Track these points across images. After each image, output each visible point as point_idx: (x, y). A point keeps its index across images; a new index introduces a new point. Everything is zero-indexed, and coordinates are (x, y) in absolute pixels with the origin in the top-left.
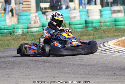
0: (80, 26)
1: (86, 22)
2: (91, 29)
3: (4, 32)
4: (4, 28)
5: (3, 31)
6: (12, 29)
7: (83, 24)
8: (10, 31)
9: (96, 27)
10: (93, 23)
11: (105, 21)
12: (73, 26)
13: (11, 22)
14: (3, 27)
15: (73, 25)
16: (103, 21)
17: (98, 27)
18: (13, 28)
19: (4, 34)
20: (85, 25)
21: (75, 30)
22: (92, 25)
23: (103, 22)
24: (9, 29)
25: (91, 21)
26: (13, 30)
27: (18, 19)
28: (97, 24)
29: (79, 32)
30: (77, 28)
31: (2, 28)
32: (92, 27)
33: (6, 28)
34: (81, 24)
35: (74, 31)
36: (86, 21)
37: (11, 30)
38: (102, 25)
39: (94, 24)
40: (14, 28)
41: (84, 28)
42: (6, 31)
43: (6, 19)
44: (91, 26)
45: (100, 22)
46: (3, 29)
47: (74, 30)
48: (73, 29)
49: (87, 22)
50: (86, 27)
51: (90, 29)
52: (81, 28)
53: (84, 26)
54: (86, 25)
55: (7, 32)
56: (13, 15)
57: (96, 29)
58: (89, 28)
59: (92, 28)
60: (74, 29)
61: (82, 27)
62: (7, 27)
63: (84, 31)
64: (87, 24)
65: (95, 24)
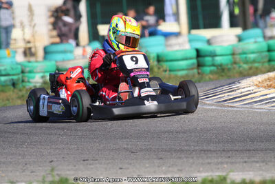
0: (184, 64)
1: (199, 54)
2: (211, 71)
6: (18, 74)
7: (191, 58)
8: (13, 79)
9: (221, 65)
10: (216, 56)
11: (245, 51)
15: (167, 61)
16: (240, 51)
17: (227, 65)
18: (19, 70)
20: (195, 61)
21: (172, 73)
22: (213, 60)
23: (240, 54)
24: (11, 73)
25: (211, 52)
26: (20, 76)
28: (224, 58)
30: (176, 68)
32: (213, 65)
33: (3, 73)
34: (186, 59)
36: (198, 51)
37: (15, 77)
38: (238, 60)
39: (217, 58)
40: (23, 72)
41: (192, 69)
42: (3, 79)
44: (210, 63)
45: (233, 54)
47: (167, 73)
48: (166, 71)
49: (202, 53)
50: (200, 65)
51: (207, 69)
52: (185, 67)
53: (193, 64)
54: (198, 62)
55: (5, 81)
57: (221, 70)
59: (213, 68)
60: (170, 71)
61: (188, 66)
62: (5, 70)
63: (194, 76)
64: (200, 59)
65: (221, 58)
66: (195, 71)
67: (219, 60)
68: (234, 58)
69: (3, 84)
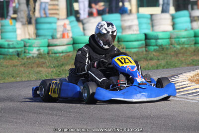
0: (136, 44)
1: (147, 37)
2: (154, 50)
3: (8, 52)
4: (9, 45)
5: (6, 50)
7: (141, 40)
8: (18, 51)
9: (161, 46)
10: (158, 39)
11: (179, 36)
12: (123, 44)
14: (6, 43)
15: (124, 41)
16: (175, 36)
17: (166, 45)
18: (23, 45)
19: (7, 55)
20: (144, 42)
22: (156, 42)
23: (175, 38)
24: (17, 47)
25: (155, 36)
26: (23, 49)
28: (164, 40)
29: (134, 53)
30: (131, 47)
31: (4, 45)
32: (156, 45)
33: (11, 46)
34: (138, 41)
38: (173, 42)
40: (25, 46)
41: (142, 47)
42: (11, 50)
43: (16, 29)
44: (154, 44)
45: (170, 38)
46: (6, 46)
49: (149, 37)
50: (147, 45)
51: (152, 48)
52: (137, 47)
53: (142, 44)
54: (146, 43)
55: (13, 52)
57: (162, 49)
59: (156, 47)
60: (126, 48)
61: (139, 45)
62: (13, 44)
63: (142, 52)
64: (147, 40)
66: (144, 49)
67: (160, 42)
68: (171, 41)
69: (11, 54)
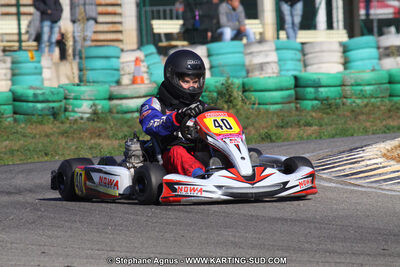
0: (278, 95)
1: (298, 83)
2: (313, 107)
3: (34, 108)
4: (35, 95)
5: (31, 104)
6: (60, 101)
7: (287, 89)
8: (53, 108)
9: (327, 99)
10: (321, 86)
11: (359, 82)
12: (254, 96)
13: (58, 77)
14: (30, 92)
15: (256, 91)
16: (353, 82)
17: (335, 99)
18: (62, 96)
19: (33, 115)
20: (292, 92)
21: (261, 106)
22: (317, 92)
23: (352, 85)
24: (50, 99)
25: (314, 81)
26: (63, 103)
27: (80, 70)
28: (332, 89)
29: (274, 113)
30: (268, 101)
31: (27, 96)
32: (316, 99)
33: (41, 98)
34: (281, 90)
35: (258, 110)
36: (296, 78)
37: (56, 105)
38: (348, 92)
39: (321, 89)
40: (66, 98)
41: (290, 102)
42: (39, 106)
43: (41, 68)
44: (312, 96)
45: (343, 85)
46: (31, 99)
47: (256, 106)
48: (254, 104)
49: (302, 83)
50: (298, 98)
51: (308, 104)
52: (280, 100)
53: (290, 96)
54: (296, 93)
55: (42, 110)
56: (63, 56)
57: (327, 105)
58: (306, 102)
59: (316, 102)
60: (259, 104)
61: (283, 98)
62: (43, 94)
63: (290, 112)
64: (298, 89)
65: (326, 89)
66: (293, 105)
67: (323, 92)
68: (343, 90)
69: (40, 112)
